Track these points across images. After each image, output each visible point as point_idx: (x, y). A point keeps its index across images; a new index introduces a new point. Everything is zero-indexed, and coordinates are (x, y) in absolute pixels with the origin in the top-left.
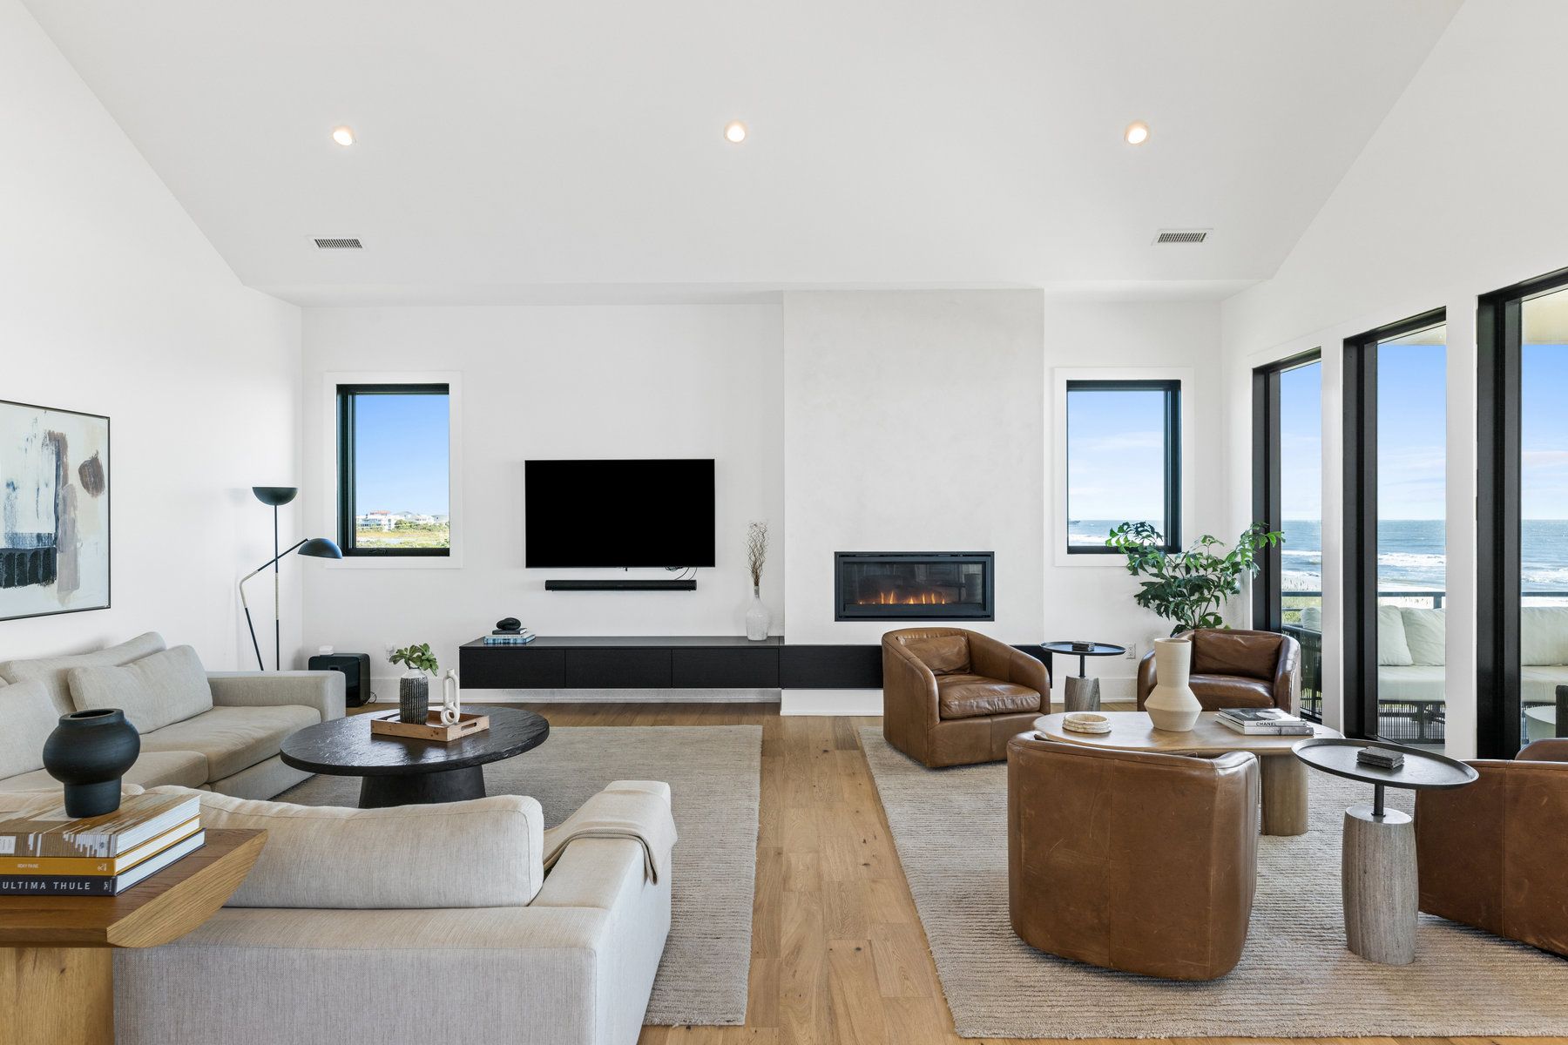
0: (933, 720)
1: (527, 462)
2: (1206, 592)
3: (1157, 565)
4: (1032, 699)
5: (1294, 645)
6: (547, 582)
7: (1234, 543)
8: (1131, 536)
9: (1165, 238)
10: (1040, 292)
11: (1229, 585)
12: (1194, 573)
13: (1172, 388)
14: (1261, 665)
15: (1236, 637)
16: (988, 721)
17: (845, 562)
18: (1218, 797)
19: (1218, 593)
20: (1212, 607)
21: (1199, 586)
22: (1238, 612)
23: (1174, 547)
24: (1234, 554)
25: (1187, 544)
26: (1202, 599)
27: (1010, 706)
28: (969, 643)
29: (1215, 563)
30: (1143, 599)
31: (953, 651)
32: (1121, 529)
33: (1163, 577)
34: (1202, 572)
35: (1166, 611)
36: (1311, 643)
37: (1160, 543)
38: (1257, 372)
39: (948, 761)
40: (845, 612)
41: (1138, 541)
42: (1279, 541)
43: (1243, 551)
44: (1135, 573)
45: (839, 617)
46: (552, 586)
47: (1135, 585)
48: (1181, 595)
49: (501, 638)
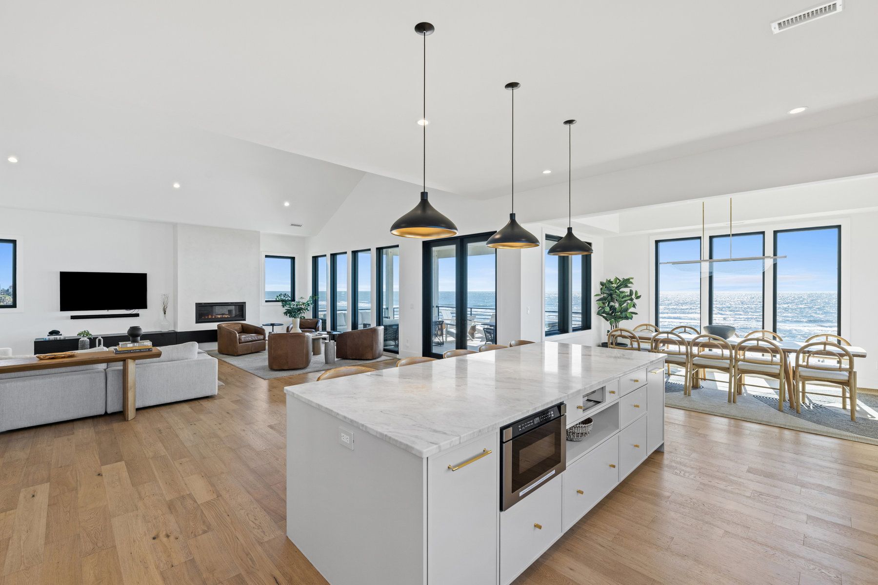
0: (237, 343)
1: (60, 272)
2: (301, 311)
3: (290, 304)
4: (261, 337)
5: (321, 321)
6: (71, 316)
7: (308, 298)
8: (282, 297)
9: (292, 225)
10: (259, 232)
11: (307, 309)
12: (298, 307)
13: (293, 259)
14: (313, 326)
15: (308, 320)
16: (251, 343)
17: (199, 306)
18: (305, 338)
19: (304, 311)
20: (303, 315)
21: (300, 310)
22: (308, 315)
23: (293, 300)
24: (308, 301)
25: (297, 299)
26: (300, 313)
27: (256, 339)
28: (242, 325)
29: (304, 304)
30: (286, 313)
31: (239, 327)
32: (280, 296)
33: (291, 308)
34: (300, 306)
35: (292, 316)
36: (324, 322)
37: (290, 299)
38: (313, 257)
39: (241, 353)
40: (199, 321)
41: (284, 298)
42: (318, 298)
43: (310, 301)
44: (283, 307)
45: (197, 322)
46: (73, 317)
47: (284, 310)
48: (295, 312)
49: (52, 337)
